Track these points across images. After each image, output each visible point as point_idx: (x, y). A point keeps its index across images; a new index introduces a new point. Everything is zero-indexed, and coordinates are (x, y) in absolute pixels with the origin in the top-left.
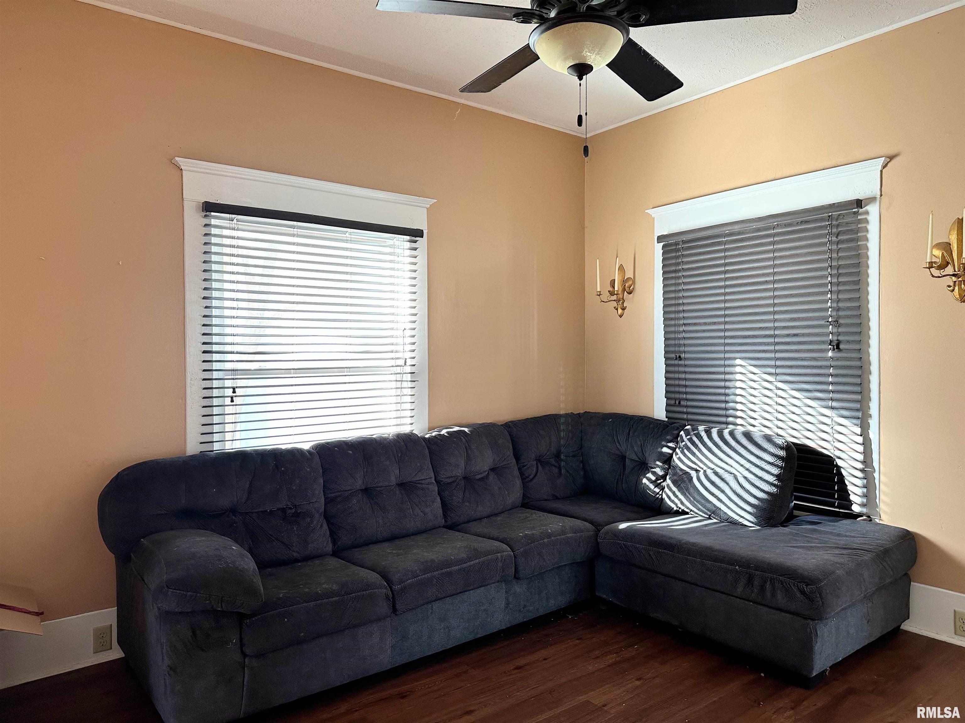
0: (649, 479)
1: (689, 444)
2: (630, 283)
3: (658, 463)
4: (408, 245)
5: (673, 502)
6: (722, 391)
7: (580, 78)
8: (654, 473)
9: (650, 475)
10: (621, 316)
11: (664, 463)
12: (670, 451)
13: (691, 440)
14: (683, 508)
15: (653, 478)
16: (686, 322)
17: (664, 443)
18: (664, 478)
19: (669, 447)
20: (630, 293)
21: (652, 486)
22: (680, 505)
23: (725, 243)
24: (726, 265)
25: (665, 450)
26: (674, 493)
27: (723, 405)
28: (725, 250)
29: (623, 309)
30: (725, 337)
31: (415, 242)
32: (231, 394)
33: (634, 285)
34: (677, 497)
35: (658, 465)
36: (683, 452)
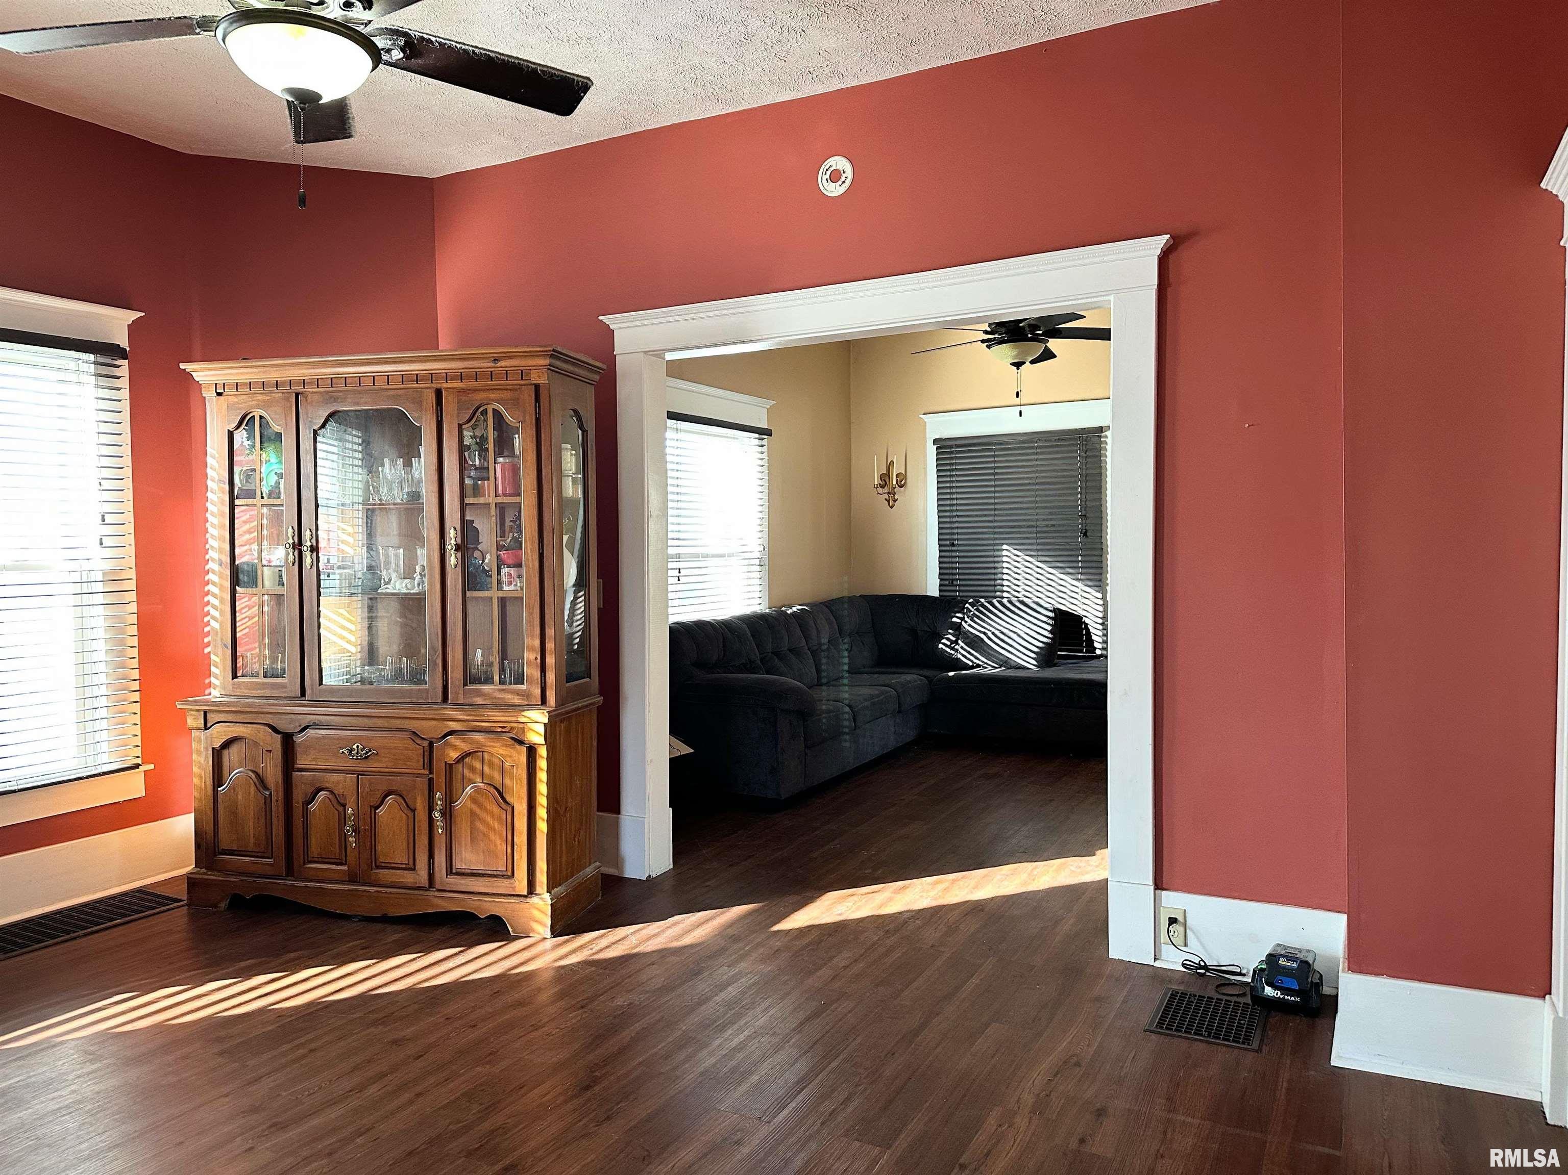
0: (944, 644)
1: (977, 613)
2: (902, 477)
3: (950, 631)
4: (757, 442)
5: (969, 659)
6: (992, 571)
7: (1018, 369)
8: (948, 639)
9: (944, 641)
10: (891, 507)
11: (955, 630)
12: (959, 621)
13: (977, 610)
14: (978, 662)
15: (948, 643)
16: (959, 514)
17: (953, 614)
18: (956, 642)
19: (958, 618)
20: (901, 487)
21: (948, 650)
22: (975, 661)
23: (995, 450)
24: (995, 468)
25: (954, 620)
26: (969, 653)
27: (992, 583)
28: (995, 456)
29: (895, 501)
30: (995, 527)
31: (762, 439)
32: (679, 575)
33: (906, 480)
34: (972, 655)
35: (950, 633)
36: (972, 620)
